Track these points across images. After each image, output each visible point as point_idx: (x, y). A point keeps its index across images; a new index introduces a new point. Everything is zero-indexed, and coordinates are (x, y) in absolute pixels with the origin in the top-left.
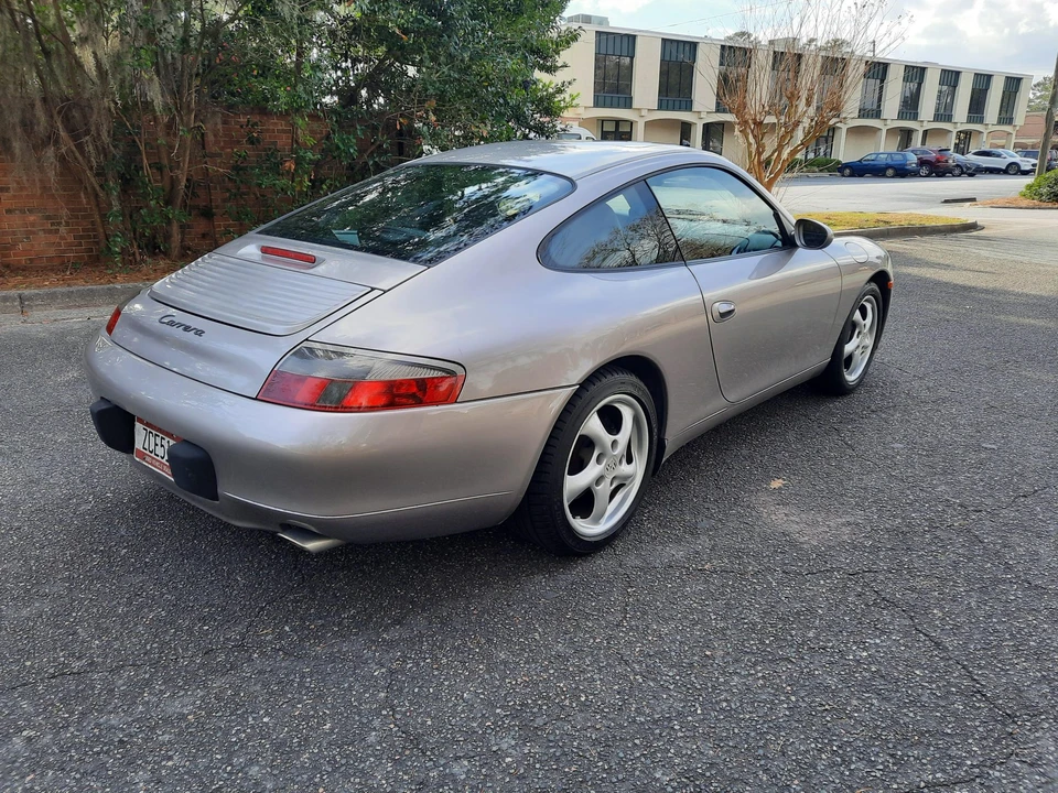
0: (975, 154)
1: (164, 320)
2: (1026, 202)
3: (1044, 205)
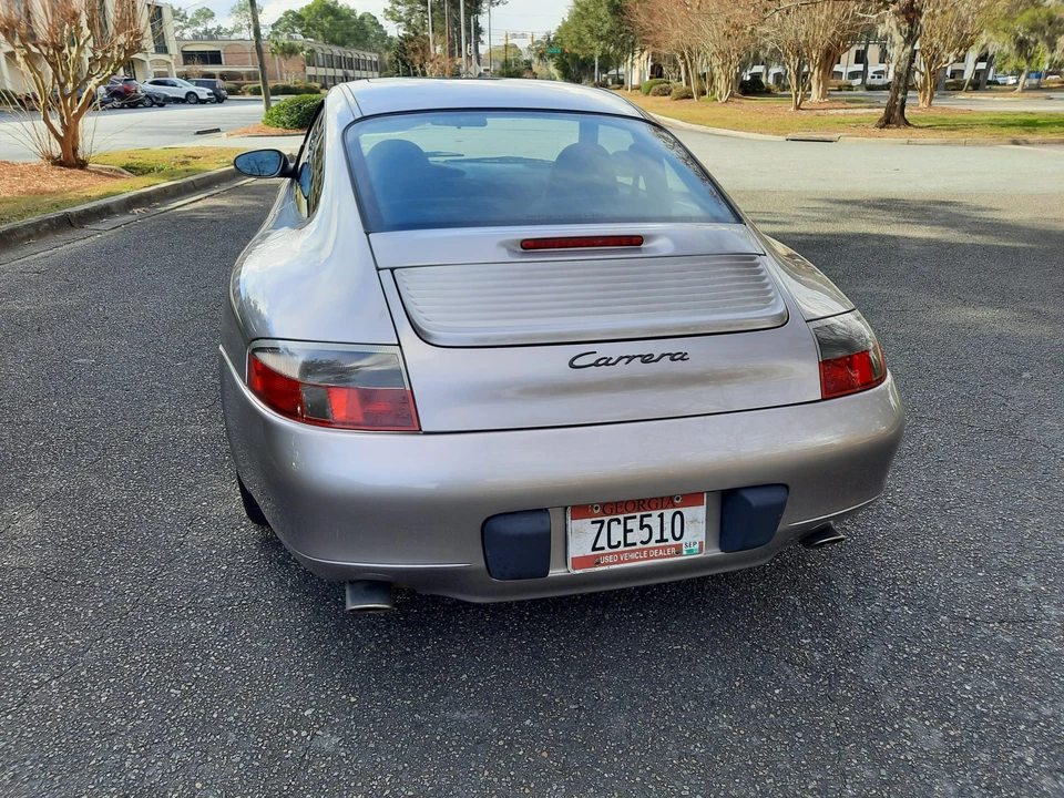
0: (151, 83)
1: (575, 363)
2: (273, 130)
3: (290, 132)
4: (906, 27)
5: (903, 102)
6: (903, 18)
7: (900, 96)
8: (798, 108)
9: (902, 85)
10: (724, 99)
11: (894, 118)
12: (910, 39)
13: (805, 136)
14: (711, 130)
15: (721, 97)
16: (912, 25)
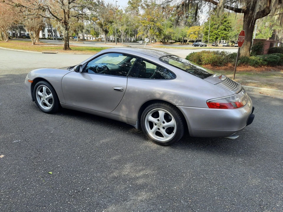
4: (65, 26)
5: (68, 44)
6: (64, 24)
7: (67, 43)
8: (34, 44)
9: (67, 40)
10: (7, 40)
11: (67, 47)
12: (67, 29)
13: (48, 52)
14: (15, 50)
15: (5, 40)
16: (66, 26)
